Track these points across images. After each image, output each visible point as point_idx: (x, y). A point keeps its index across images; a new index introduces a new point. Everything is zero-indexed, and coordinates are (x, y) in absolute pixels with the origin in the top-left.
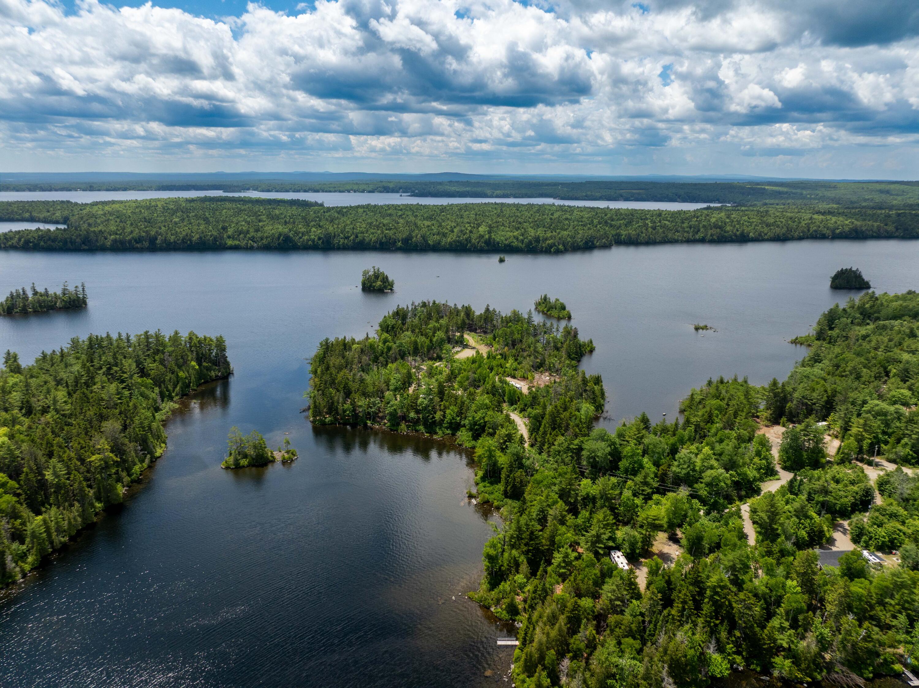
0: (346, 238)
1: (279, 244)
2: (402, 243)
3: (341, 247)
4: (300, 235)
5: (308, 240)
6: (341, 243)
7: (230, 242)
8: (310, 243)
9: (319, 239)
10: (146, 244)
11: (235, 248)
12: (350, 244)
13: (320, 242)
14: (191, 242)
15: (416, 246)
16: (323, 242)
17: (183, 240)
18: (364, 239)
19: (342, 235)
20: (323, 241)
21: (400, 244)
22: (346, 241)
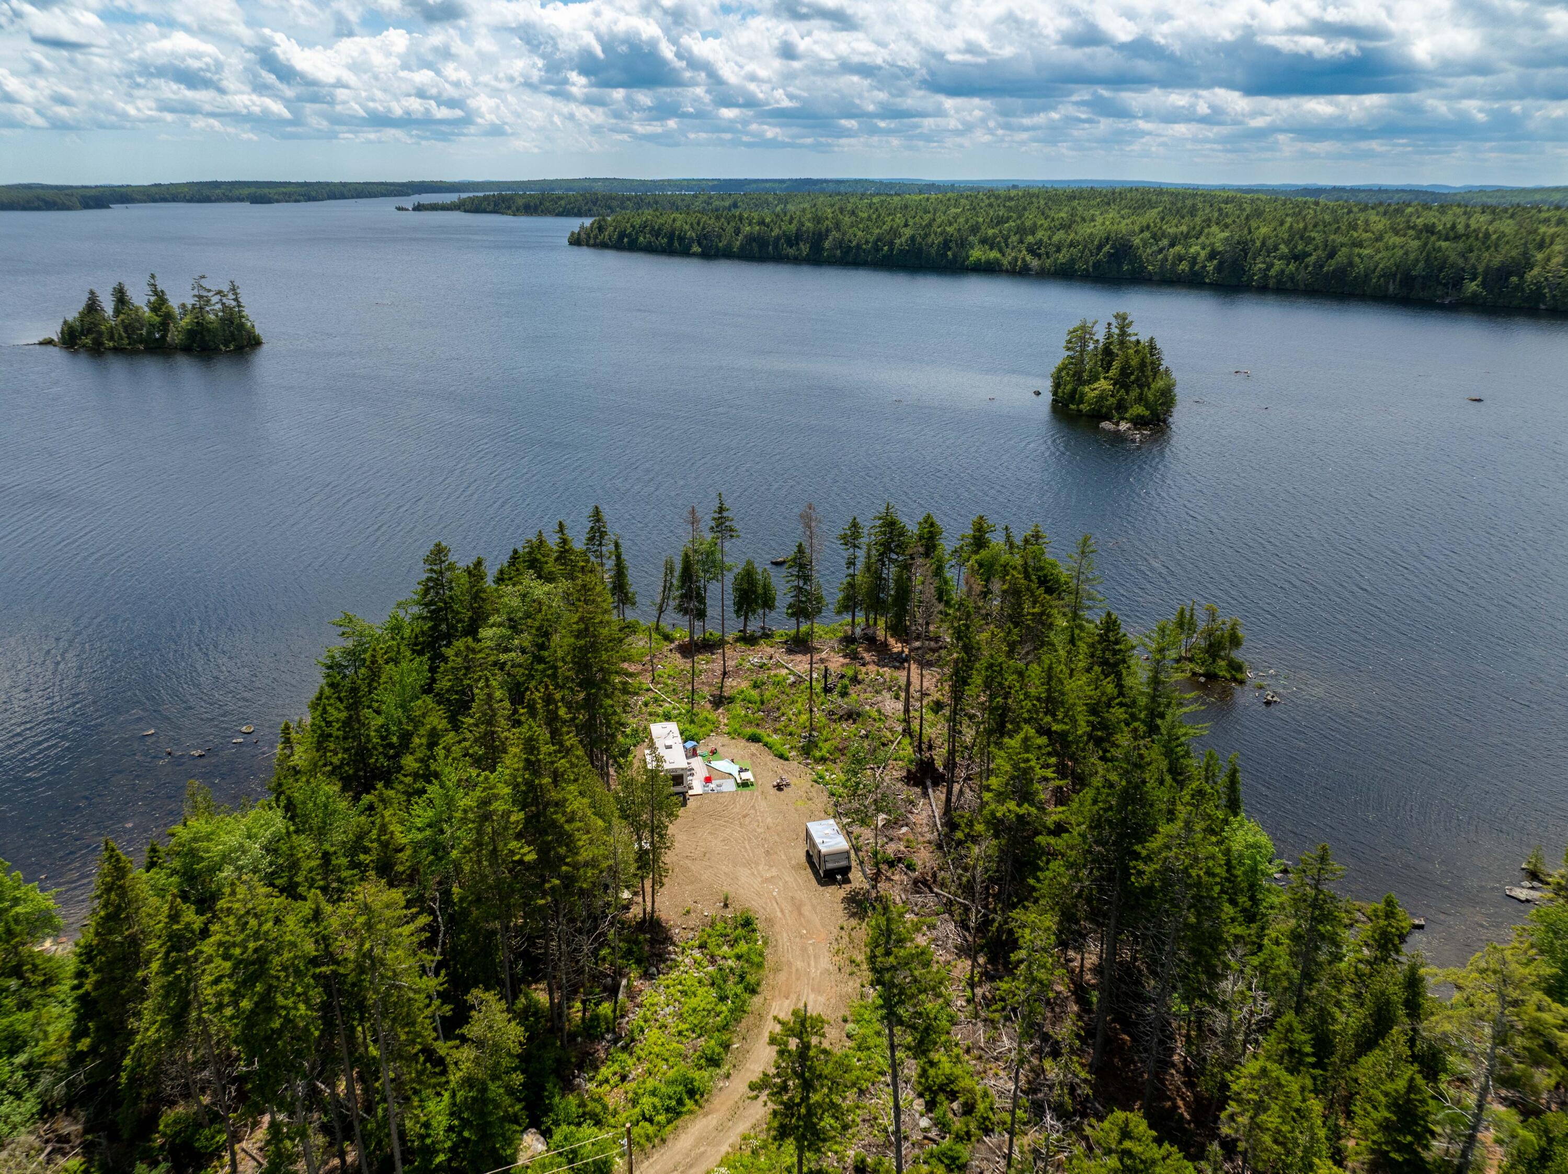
0: (1296, 258)
1: (1097, 265)
2: (1484, 284)
3: (1272, 283)
4: (1165, 242)
5: (1181, 259)
6: (1272, 272)
7: (977, 254)
8: (1184, 266)
9: (1212, 255)
10: (805, 249)
11: (989, 269)
12: (1302, 275)
13: (1210, 266)
14: (891, 249)
15: (1538, 294)
16: (1219, 269)
17: (875, 243)
18: (1351, 264)
19: (1283, 248)
20: (1221, 263)
21: (1472, 287)
22: (1292, 267)
